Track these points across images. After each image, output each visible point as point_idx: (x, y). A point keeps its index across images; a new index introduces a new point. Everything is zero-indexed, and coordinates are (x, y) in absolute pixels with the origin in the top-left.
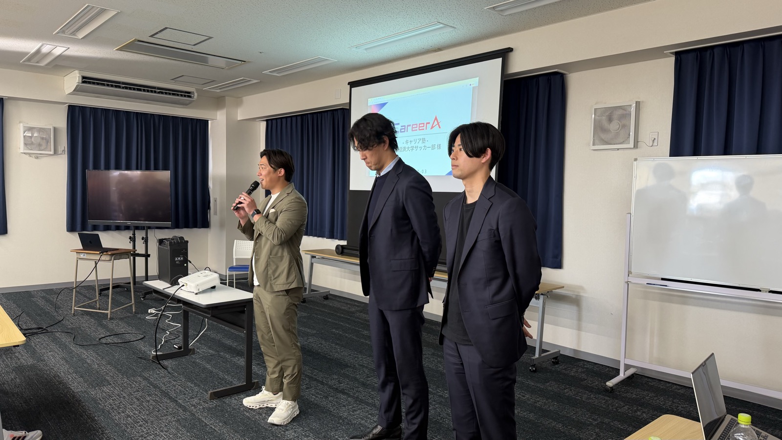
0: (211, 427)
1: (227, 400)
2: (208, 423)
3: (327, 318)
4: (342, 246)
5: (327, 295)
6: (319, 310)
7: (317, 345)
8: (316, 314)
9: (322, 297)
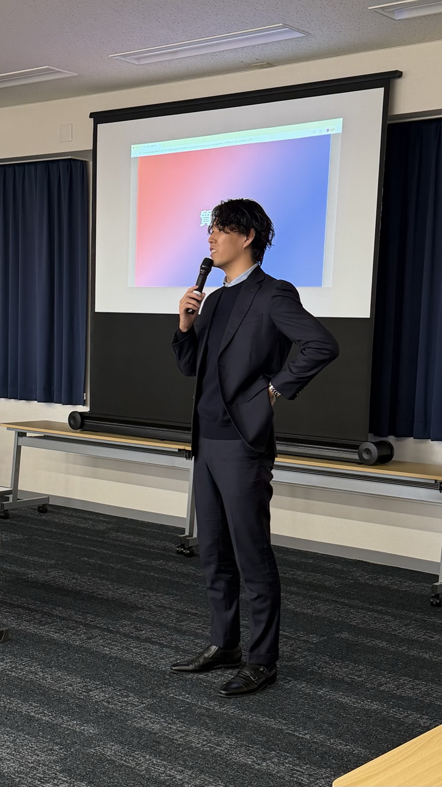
3: (63, 541)
4: (81, 414)
5: (46, 505)
6: (42, 529)
7: (69, 581)
8: (40, 536)
9: (35, 509)
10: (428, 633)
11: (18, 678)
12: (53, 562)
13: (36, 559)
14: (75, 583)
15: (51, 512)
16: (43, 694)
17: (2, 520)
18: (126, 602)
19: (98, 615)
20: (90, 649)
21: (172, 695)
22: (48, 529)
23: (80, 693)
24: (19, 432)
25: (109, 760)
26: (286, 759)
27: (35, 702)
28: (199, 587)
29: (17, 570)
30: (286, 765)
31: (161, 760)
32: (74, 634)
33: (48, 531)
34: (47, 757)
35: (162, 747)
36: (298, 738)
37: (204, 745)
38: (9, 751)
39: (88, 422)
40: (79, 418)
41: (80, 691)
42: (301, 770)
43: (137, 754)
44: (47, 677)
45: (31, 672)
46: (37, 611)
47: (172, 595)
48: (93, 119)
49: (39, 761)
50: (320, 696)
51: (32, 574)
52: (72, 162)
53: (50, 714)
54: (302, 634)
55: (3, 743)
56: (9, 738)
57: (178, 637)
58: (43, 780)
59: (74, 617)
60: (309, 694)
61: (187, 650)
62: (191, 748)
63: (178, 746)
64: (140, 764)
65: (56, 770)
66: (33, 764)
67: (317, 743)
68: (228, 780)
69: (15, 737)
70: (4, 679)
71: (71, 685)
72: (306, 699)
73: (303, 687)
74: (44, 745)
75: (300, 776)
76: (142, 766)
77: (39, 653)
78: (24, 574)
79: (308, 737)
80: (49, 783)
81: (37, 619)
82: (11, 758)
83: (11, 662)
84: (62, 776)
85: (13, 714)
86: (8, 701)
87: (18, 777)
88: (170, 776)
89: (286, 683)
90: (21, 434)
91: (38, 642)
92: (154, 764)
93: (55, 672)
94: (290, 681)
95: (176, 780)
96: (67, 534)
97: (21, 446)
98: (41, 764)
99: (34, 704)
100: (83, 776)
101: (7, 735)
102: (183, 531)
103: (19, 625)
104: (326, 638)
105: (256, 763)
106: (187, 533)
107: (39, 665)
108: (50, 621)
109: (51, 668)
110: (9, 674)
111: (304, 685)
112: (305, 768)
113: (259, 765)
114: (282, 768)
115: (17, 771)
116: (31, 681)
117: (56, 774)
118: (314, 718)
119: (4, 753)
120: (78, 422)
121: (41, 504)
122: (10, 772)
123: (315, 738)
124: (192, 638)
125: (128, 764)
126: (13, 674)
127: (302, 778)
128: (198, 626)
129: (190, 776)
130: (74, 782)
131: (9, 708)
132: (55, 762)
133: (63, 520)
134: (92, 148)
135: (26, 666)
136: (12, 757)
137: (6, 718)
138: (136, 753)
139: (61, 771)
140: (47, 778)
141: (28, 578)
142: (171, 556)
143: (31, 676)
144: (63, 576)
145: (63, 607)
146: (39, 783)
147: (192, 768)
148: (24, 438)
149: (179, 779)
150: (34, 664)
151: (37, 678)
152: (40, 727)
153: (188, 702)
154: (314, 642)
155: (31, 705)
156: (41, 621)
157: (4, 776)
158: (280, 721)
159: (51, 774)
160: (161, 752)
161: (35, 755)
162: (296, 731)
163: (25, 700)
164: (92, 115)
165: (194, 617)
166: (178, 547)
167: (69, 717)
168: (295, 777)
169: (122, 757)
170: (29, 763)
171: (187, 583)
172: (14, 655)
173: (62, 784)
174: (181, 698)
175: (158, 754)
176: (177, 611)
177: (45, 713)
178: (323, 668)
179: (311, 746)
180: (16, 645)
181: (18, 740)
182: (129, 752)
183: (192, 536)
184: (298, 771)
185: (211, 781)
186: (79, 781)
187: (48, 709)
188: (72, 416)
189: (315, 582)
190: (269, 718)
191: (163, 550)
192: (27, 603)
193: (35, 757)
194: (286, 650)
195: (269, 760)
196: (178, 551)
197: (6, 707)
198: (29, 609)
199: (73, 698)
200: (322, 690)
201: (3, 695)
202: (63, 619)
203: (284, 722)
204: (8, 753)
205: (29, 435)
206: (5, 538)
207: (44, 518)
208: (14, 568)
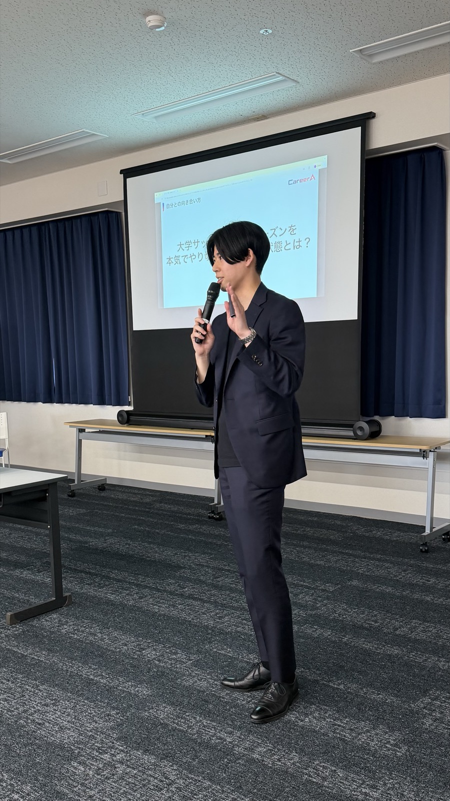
0: (33, 658)
1: (35, 622)
2: (25, 654)
3: (118, 513)
4: (127, 412)
5: (104, 484)
6: (101, 504)
7: (123, 546)
8: (99, 510)
9: (96, 488)
10: (424, 577)
11: (79, 640)
12: (110, 531)
13: (96, 528)
14: (127, 548)
15: (109, 490)
16: (101, 656)
17: (70, 498)
18: (170, 562)
19: (147, 576)
20: (142, 608)
21: (215, 650)
22: (105, 503)
23: (134, 653)
24: (79, 429)
25: (162, 724)
26: (326, 713)
27: (94, 665)
28: (229, 546)
29: (81, 539)
30: (328, 720)
31: (211, 721)
32: (127, 594)
33: (106, 505)
34: (104, 724)
35: (211, 706)
36: (334, 689)
37: (249, 702)
38: (69, 719)
39: (132, 418)
40: (125, 415)
41: (134, 650)
42: (342, 724)
43: (188, 716)
44: (105, 638)
45: (91, 634)
46: (96, 575)
47: (208, 554)
48: (122, 175)
49: (98, 728)
50: (346, 644)
51: (94, 542)
53: (107, 676)
54: (320, 584)
55: (64, 710)
56: (70, 704)
57: (215, 592)
58: (101, 750)
59: (127, 578)
60: (335, 642)
61: (225, 604)
62: (236, 706)
63: (225, 704)
64: (192, 726)
65: (113, 737)
66: (92, 732)
67: (352, 694)
68: (276, 740)
69: (75, 703)
70: (67, 642)
71: (126, 645)
72: (334, 647)
73: (329, 635)
74: (102, 710)
75: (342, 731)
76: (194, 729)
77: (98, 615)
78: (86, 543)
79: (342, 687)
80: (107, 753)
81: (96, 582)
82: (72, 727)
83: (73, 625)
84: (119, 745)
85: (74, 678)
86: (70, 664)
87: (77, 748)
88: (221, 738)
89: (313, 631)
90: (81, 431)
91: (97, 604)
92: (204, 726)
93: (112, 632)
94: (317, 629)
95: (226, 744)
96: (121, 507)
97: (81, 440)
98: (99, 731)
99: (93, 667)
100: (139, 744)
101: (68, 701)
102: (212, 500)
103: (82, 589)
104: (339, 586)
105: (299, 719)
106: (216, 502)
107: (98, 626)
108: (107, 583)
109: (109, 629)
110: (72, 637)
111: (329, 633)
112: (345, 722)
113: (302, 721)
114: (324, 723)
115: (77, 741)
116: (91, 643)
117: (113, 743)
118: (344, 667)
119: (65, 721)
120: (125, 418)
121: (100, 484)
122: (70, 742)
123: (349, 688)
124: (228, 592)
125: (180, 728)
126: (75, 637)
127: (344, 734)
128: (232, 581)
129: (240, 738)
130: (130, 751)
131: (71, 672)
132: (112, 728)
133: (118, 496)
135: (87, 628)
136: (73, 726)
137: (68, 683)
138: (187, 714)
139: (118, 739)
140: (104, 747)
141: (90, 545)
142: (204, 520)
143: (91, 638)
144: (118, 542)
145: (118, 570)
146: (97, 754)
147: (240, 728)
148: (83, 433)
149: (229, 742)
150: (94, 626)
151: (96, 639)
152: (98, 691)
153: (230, 656)
154: (331, 590)
155: (90, 667)
156: (100, 584)
157: (64, 747)
158: (314, 672)
159: (109, 742)
160: (210, 712)
161: (94, 721)
162: (330, 681)
163: (85, 663)
164: (122, 172)
165: (227, 573)
166: (210, 513)
167: (124, 679)
168: (337, 733)
169: (174, 719)
170: (88, 731)
171: (219, 543)
172: (77, 618)
173: (118, 754)
174: (223, 652)
175: (208, 714)
176: (213, 568)
177: (103, 676)
178: (343, 616)
179: (347, 697)
180: (78, 607)
181: (78, 706)
182: (180, 713)
183: (220, 504)
184: (339, 726)
185: (260, 742)
186: (135, 750)
187: (105, 671)
188: (120, 414)
189: (322, 536)
190: (304, 668)
191: (197, 516)
192: (88, 568)
193: (94, 724)
194: (308, 600)
195: (311, 714)
196: (209, 516)
197: (68, 671)
198: (90, 573)
199: (128, 658)
200: (346, 637)
201: (66, 659)
202: (119, 581)
203: (318, 672)
204: (68, 721)
205: (87, 430)
206: (72, 513)
207: (103, 494)
208: (79, 538)
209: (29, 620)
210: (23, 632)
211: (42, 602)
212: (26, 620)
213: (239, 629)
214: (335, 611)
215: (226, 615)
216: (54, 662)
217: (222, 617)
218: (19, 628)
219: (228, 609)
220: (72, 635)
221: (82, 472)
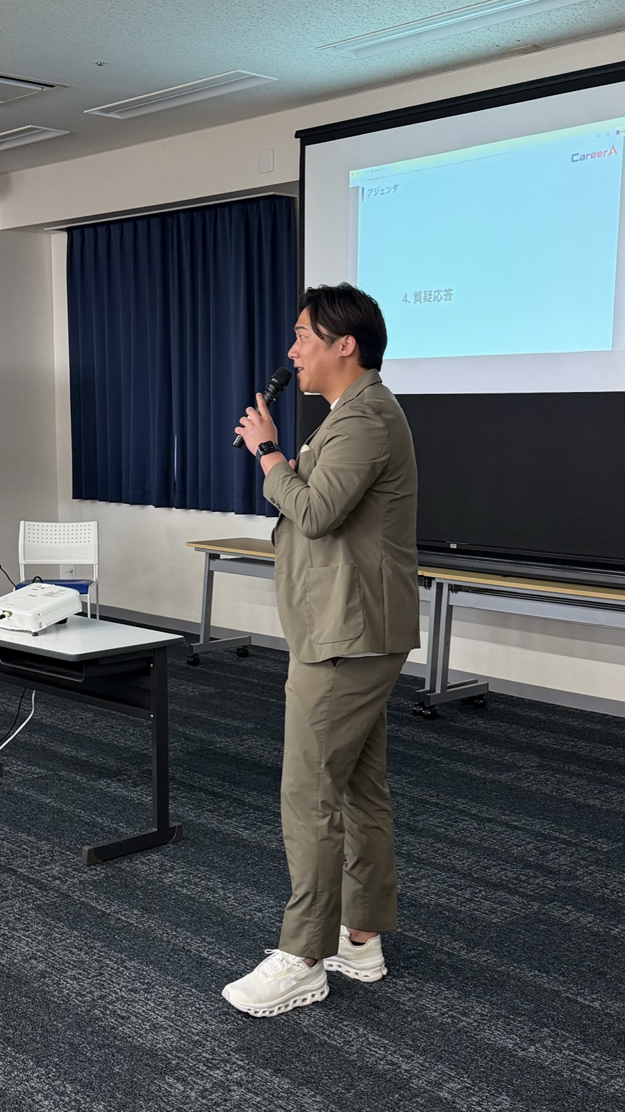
0: (119, 919)
1: (125, 864)
2: (108, 912)
3: (266, 696)
5: (246, 647)
6: (240, 680)
7: (269, 753)
8: (236, 689)
9: (233, 652)
11: (190, 898)
12: (251, 726)
13: (228, 721)
15: (254, 656)
16: (221, 924)
17: (191, 667)
22: (248, 679)
23: (273, 923)
24: (210, 554)
25: (306, 1034)
26: (564, 1041)
27: (209, 936)
28: (442, 763)
29: (203, 736)
30: (565, 1052)
31: (380, 1036)
32: (270, 832)
33: (247, 683)
34: (218, 1026)
35: (382, 1015)
36: (583, 1006)
37: (443, 1014)
38: (167, 1013)
41: (272, 919)
42: (588, 1061)
43: (346, 1026)
44: (230, 897)
45: (208, 889)
46: (223, 797)
47: (405, 775)
48: (299, 139)
49: (208, 1031)
50: (615, 938)
51: (222, 743)
52: (276, 200)
53: (229, 955)
54: (587, 838)
55: (160, 1000)
56: (170, 991)
57: (411, 839)
58: (210, 1063)
59: (272, 805)
60: (596, 934)
61: (423, 859)
62: (424, 1018)
63: (405, 1014)
64: (350, 1042)
65: (230, 1047)
66: (199, 1036)
67: (610, 1016)
68: (478, 1075)
69: (177, 991)
70: (171, 899)
71: (260, 911)
72: (594, 942)
73: (590, 922)
74: (217, 1005)
75: (586, 1070)
76: (353, 1046)
77: (221, 860)
78: (211, 743)
79: (597, 1004)
80: (218, 1069)
81: (222, 808)
82: (169, 1025)
83: (183, 872)
84: (237, 1059)
85: (178, 955)
86: (174, 933)
87: (177, 1057)
88: (393, 1064)
89: (564, 914)
90: (213, 557)
91: (221, 843)
92: (370, 1043)
93: (240, 889)
94: (570, 911)
95: (400, 1072)
96: (272, 687)
97: (213, 572)
98: (209, 1036)
99: (209, 939)
100: (267, 1060)
101: (167, 988)
102: (421, 682)
103: (199, 817)
105: (520, 1047)
106: (427, 687)
107: (220, 878)
108: (239, 811)
109: (236, 883)
110: (179, 891)
111: (590, 919)
112: (593, 1057)
113: (524, 1050)
114: (558, 1056)
115: (176, 1047)
116: (208, 902)
117: (229, 1055)
118: (605, 974)
119: (161, 1016)
121: (240, 645)
122: (165, 1048)
123: (607, 1007)
124: (431, 840)
125: (332, 1042)
126: (185, 891)
127: (589, 1075)
128: (440, 823)
129: (422, 1066)
130: (253, 1068)
131: (174, 944)
132: (229, 1033)
133: (268, 667)
134: (298, 179)
135: (203, 880)
136: (171, 1024)
137: (169, 961)
138: (345, 1023)
139: (237, 1050)
140: (216, 1060)
141: (216, 747)
142: (407, 717)
143: (208, 895)
144: (262, 745)
145: (258, 791)
146: (204, 1068)
147: (425, 1051)
148: (217, 561)
149: (406, 1070)
150: (213, 877)
151: (216, 897)
152: (212, 976)
153: (422, 942)
154: (605, 850)
155: (204, 940)
156: (227, 812)
157: (157, 1054)
158: (555, 978)
159: (223, 1053)
160: (380, 1023)
161: (203, 1020)
162: (579, 994)
163: (197, 932)
164: (298, 134)
165: (434, 809)
166: (416, 706)
167: (254, 961)
168: (577, 1073)
169: (324, 1029)
170: (193, 1034)
171: (426, 757)
172: (189, 862)
173: (236, 1071)
174: (411, 934)
175: (377, 1026)
176: (412, 799)
177: (222, 954)
179: (603, 1020)
180: (192, 846)
181: (181, 996)
182: (334, 1020)
183: (434, 691)
184: (582, 1062)
185: (453, 1075)
186: (261, 1068)
187: (226, 947)
190: (539, 971)
191: (396, 710)
192: (211, 785)
193: (203, 1024)
194: (563, 863)
195: (539, 1042)
196: (415, 710)
197: (169, 942)
198: (213, 793)
199: (262, 930)
200: (617, 928)
201: (168, 924)
202: (257, 808)
203: (561, 978)
204: (165, 1017)
205: (222, 557)
206: (192, 692)
207: (243, 663)
208: (200, 734)
209: (115, 860)
210: (107, 877)
211: (137, 833)
212: (111, 859)
213: (442, 901)
214: (606, 884)
215: (423, 877)
216: (150, 927)
217: (416, 879)
218: (100, 872)
219: (428, 868)
220: (180, 889)
221: (212, 624)
